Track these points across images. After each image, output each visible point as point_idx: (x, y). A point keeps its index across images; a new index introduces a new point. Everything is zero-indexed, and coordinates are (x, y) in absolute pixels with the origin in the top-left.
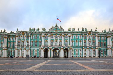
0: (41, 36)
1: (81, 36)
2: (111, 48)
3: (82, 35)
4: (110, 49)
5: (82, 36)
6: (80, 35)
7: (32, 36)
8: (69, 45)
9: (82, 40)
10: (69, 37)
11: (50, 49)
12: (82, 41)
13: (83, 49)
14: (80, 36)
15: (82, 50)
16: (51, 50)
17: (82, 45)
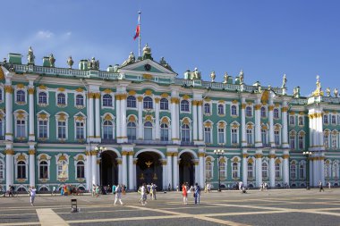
0: (83, 93)
1: (237, 105)
2: (323, 154)
3: (239, 100)
4: (321, 158)
5: (241, 107)
6: (233, 100)
7: (39, 90)
8: (195, 138)
9: (240, 122)
10: (195, 107)
11: (128, 155)
12: (240, 127)
13: (241, 156)
14: (231, 104)
15: (241, 162)
16: (131, 157)
17: (241, 142)
